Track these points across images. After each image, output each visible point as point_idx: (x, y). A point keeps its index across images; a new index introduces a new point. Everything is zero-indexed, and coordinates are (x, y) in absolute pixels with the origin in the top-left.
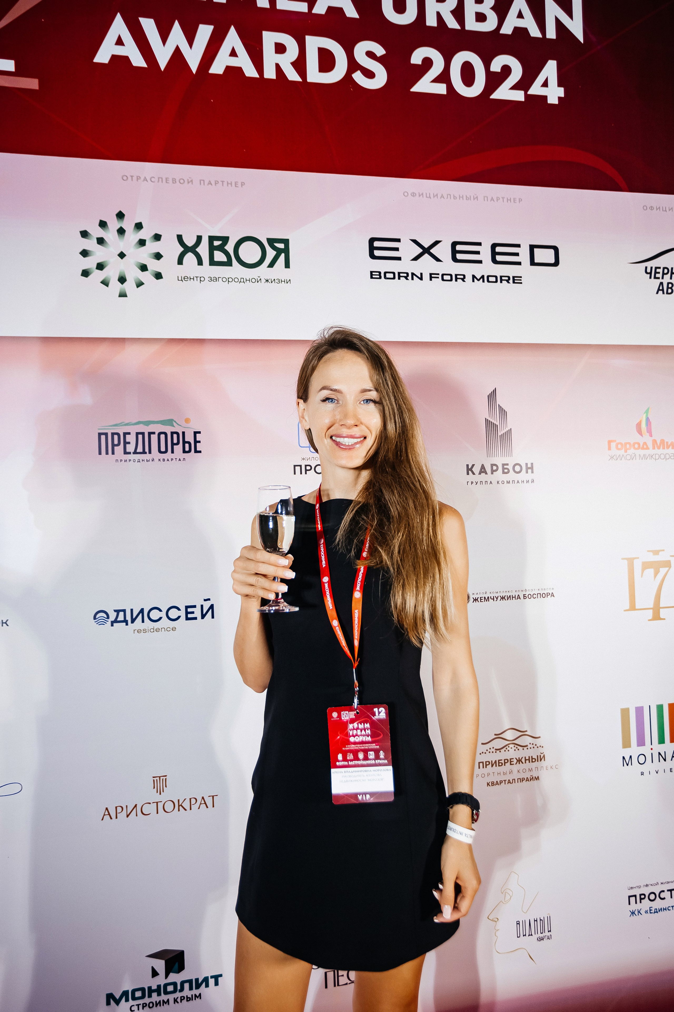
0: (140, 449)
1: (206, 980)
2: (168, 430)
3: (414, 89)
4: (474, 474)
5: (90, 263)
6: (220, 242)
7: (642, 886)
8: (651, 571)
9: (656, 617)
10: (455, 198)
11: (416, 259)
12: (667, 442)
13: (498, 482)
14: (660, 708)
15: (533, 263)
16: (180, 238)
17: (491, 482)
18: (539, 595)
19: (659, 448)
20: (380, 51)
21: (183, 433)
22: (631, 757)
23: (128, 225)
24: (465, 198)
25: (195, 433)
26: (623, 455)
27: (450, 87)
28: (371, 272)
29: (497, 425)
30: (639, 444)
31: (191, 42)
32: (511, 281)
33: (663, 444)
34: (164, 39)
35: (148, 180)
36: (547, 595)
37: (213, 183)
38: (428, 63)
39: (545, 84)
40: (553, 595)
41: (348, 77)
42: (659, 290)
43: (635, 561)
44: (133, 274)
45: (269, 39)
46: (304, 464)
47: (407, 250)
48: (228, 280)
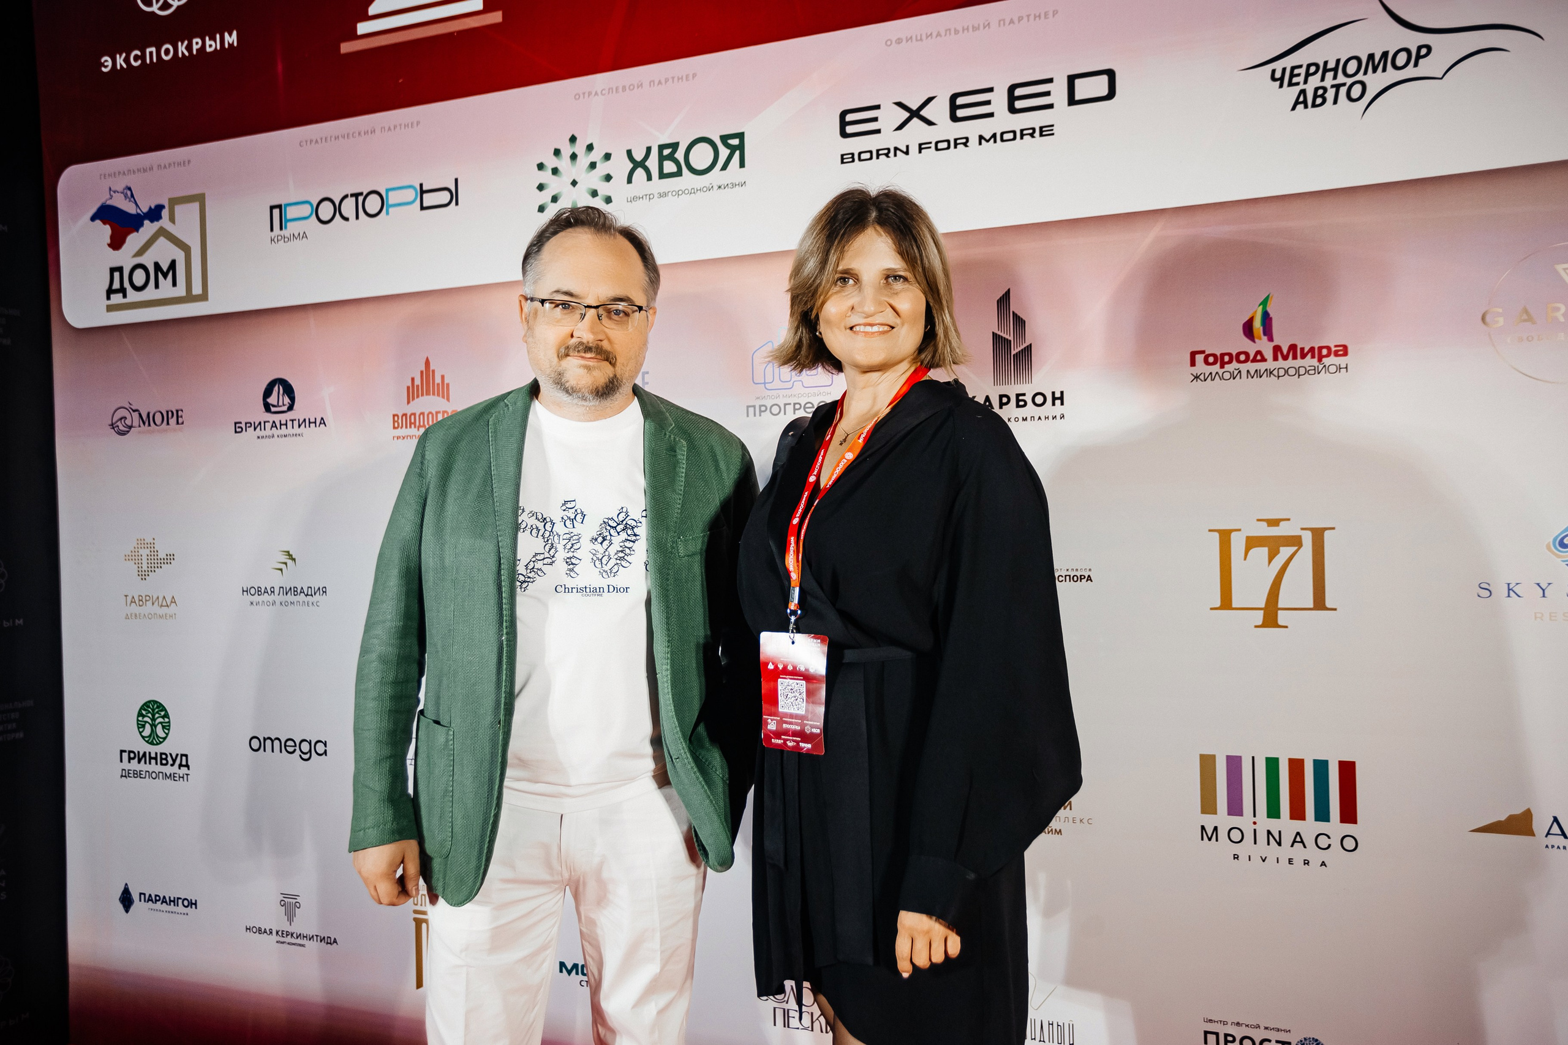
5: (544, 197)
6: (669, 150)
7: (1230, 1023)
8: (1263, 552)
9: (1270, 619)
10: (956, 32)
11: (900, 128)
12: (1302, 349)
14: (1272, 764)
15: (1072, 101)
16: (629, 152)
18: (1068, 577)
19: (1285, 358)
22: (1216, 829)
23: (580, 148)
24: (971, 29)
26: (1217, 373)
28: (842, 156)
29: (1010, 341)
30: (1247, 354)
32: (1037, 134)
33: (1293, 352)
35: (599, 92)
36: (1081, 579)
37: (663, 81)
40: (1089, 578)
42: (1297, 103)
43: (1233, 535)
44: (584, 202)
46: (757, 403)
47: (891, 117)
48: (679, 193)
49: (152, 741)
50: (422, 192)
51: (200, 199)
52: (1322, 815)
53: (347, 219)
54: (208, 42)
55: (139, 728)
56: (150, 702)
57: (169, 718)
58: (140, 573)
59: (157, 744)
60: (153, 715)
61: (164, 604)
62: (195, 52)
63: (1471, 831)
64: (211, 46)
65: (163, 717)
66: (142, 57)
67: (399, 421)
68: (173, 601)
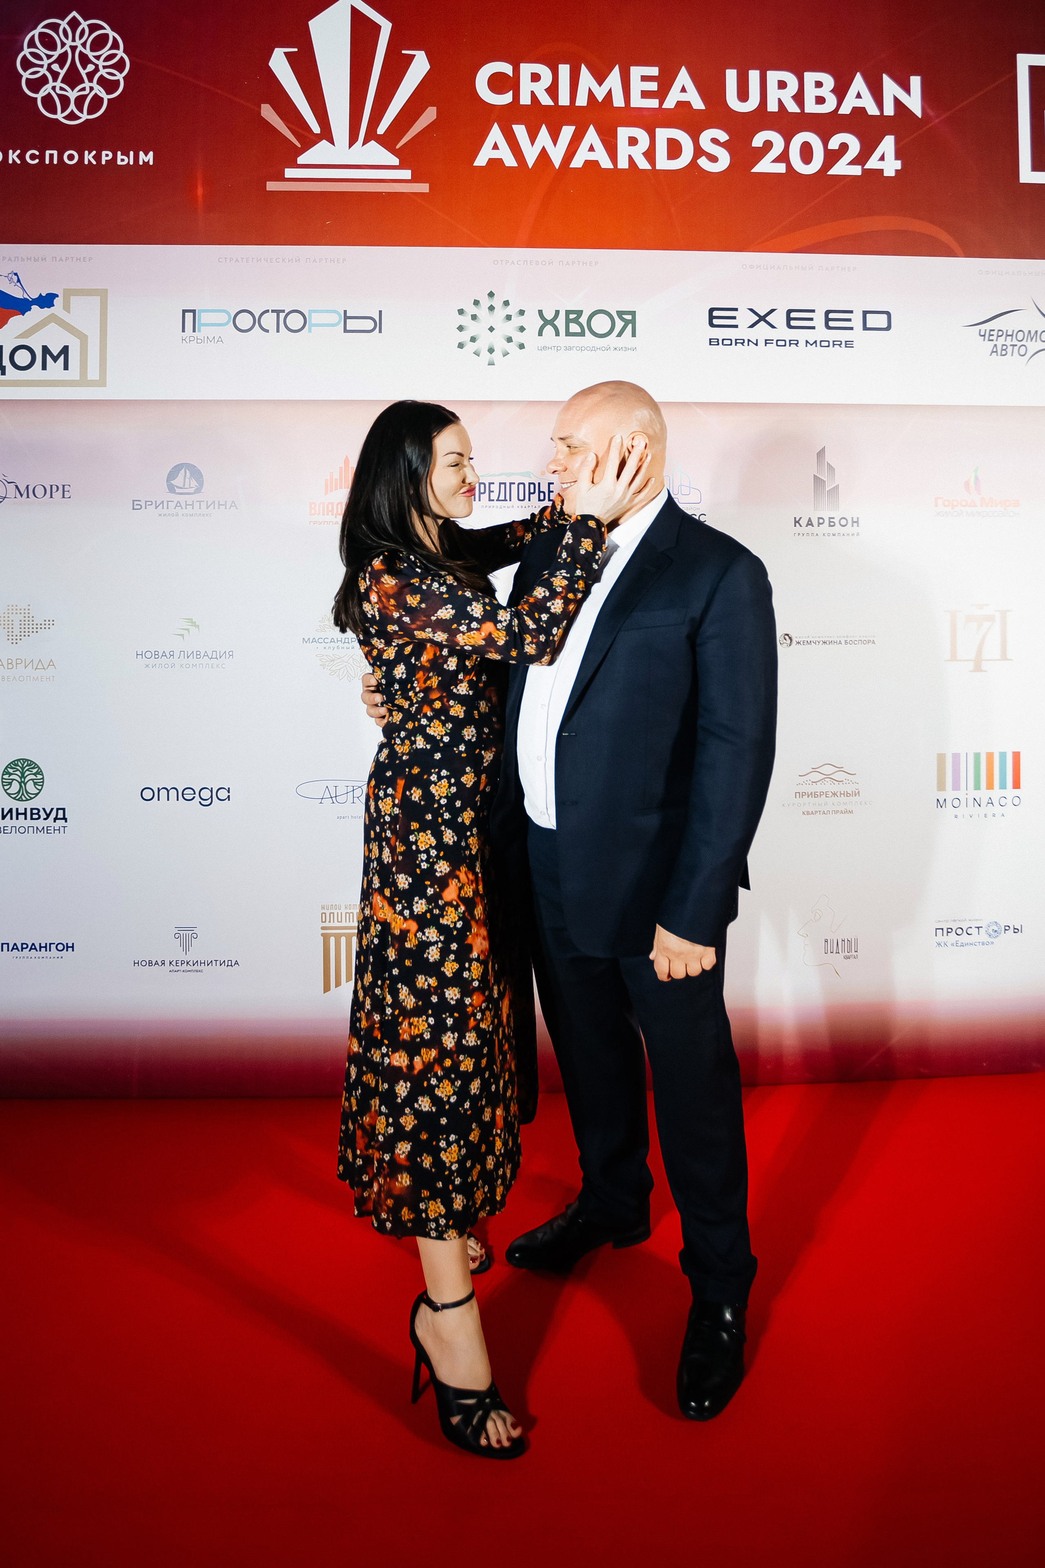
0: (502, 497)
2: (526, 479)
3: (755, 170)
4: (801, 526)
5: (465, 337)
6: (575, 316)
7: (950, 921)
8: (974, 625)
9: (978, 668)
11: (752, 326)
12: (996, 501)
13: (824, 535)
14: (977, 757)
15: (865, 328)
16: (541, 312)
17: (817, 535)
18: (861, 641)
19: (987, 506)
20: (723, 136)
21: (539, 484)
22: (945, 800)
23: (497, 302)
24: (800, 268)
25: (549, 484)
26: (951, 511)
27: (789, 166)
28: (710, 339)
29: (825, 481)
30: (966, 501)
31: (555, 141)
32: (843, 345)
33: (992, 502)
34: (533, 139)
35: (516, 263)
36: (868, 642)
37: (571, 264)
38: (769, 145)
39: (882, 158)
40: (874, 643)
41: (693, 164)
42: (992, 352)
43: (958, 614)
44: (500, 345)
45: (623, 133)
47: (744, 318)
48: (581, 349)
49: (21, 797)
50: (346, 318)
51: (103, 294)
52: (1003, 787)
53: (267, 331)
54: (119, 156)
55: (3, 786)
56: (19, 760)
57: (42, 775)
58: (10, 638)
59: (27, 800)
60: (23, 773)
61: (40, 666)
62: (103, 163)
64: (122, 160)
65: (35, 774)
66: (42, 157)
67: (313, 510)
68: (51, 663)
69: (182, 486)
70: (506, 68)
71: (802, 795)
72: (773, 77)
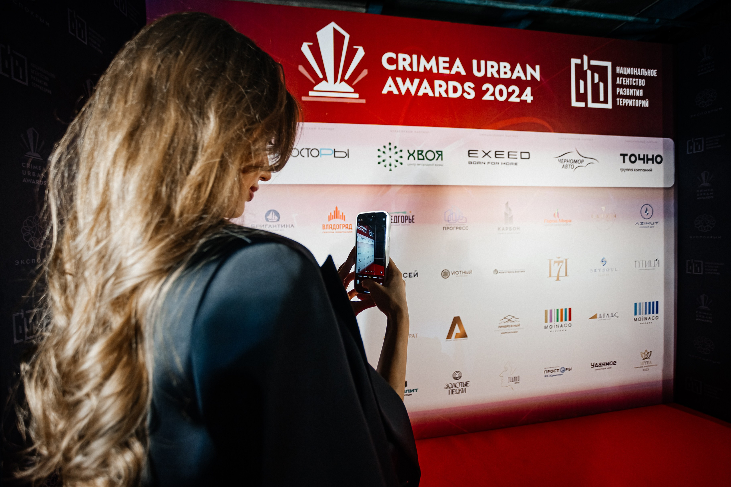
0: (395, 221)
1: (413, 390)
2: (404, 215)
3: (483, 98)
4: (500, 230)
5: (380, 160)
6: (421, 152)
7: (549, 368)
8: (557, 264)
9: (558, 279)
10: (496, 136)
11: (483, 157)
13: (508, 233)
14: (558, 310)
16: (408, 151)
17: (506, 233)
18: (520, 271)
19: (561, 222)
20: (472, 85)
21: (409, 216)
22: (547, 326)
23: (392, 147)
25: (413, 216)
26: (549, 224)
27: (495, 98)
28: (469, 162)
29: (508, 214)
30: (554, 221)
31: (412, 85)
32: (513, 164)
33: (563, 221)
34: (404, 84)
35: (399, 131)
38: (488, 89)
39: (527, 96)
40: (524, 271)
41: (462, 96)
42: (563, 167)
43: (552, 260)
44: (394, 163)
45: (437, 83)
46: (446, 226)
47: (481, 154)
48: (423, 165)
50: (335, 152)
52: (566, 320)
53: (304, 157)
63: (591, 318)
67: (324, 227)
69: (271, 218)
70: (393, 55)
71: (501, 327)
72: (490, 63)
